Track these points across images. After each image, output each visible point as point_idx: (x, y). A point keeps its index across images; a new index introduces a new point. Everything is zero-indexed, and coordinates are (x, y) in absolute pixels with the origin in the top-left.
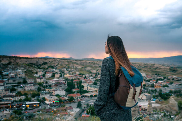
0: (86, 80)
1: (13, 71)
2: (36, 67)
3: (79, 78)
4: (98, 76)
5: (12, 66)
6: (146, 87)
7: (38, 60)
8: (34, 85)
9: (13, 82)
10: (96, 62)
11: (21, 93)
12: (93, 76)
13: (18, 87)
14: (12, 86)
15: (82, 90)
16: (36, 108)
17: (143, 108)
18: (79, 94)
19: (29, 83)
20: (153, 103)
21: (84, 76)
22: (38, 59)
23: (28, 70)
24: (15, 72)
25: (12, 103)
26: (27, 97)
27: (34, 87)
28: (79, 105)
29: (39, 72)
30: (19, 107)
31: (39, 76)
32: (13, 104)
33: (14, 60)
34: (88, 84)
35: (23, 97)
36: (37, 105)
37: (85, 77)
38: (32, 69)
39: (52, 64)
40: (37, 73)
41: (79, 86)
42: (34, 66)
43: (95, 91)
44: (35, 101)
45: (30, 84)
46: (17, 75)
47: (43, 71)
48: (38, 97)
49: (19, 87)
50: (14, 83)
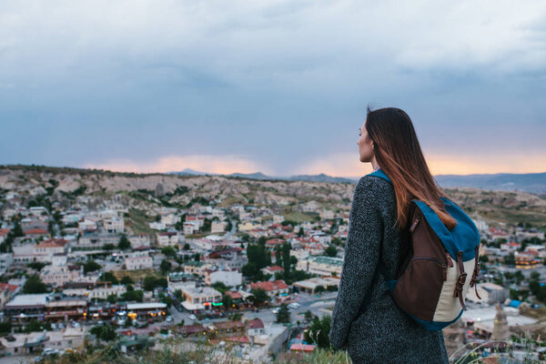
0: (303, 241)
1: (92, 213)
2: (156, 200)
3: (282, 233)
4: (340, 230)
5: (89, 197)
6: (488, 265)
7: (163, 180)
8: (150, 254)
9: (92, 245)
10: (333, 187)
11: (114, 277)
12: (324, 229)
13: (104, 259)
14: (89, 255)
15: (291, 270)
16: (157, 321)
17: (478, 329)
18: (284, 282)
19: (135, 247)
20: (511, 314)
21: (297, 229)
22: (161, 177)
23: (133, 209)
24: (97, 216)
25: (89, 305)
26: (130, 289)
27: (151, 258)
28: (283, 317)
29: (166, 215)
30: (109, 317)
31: (164, 227)
32: (92, 309)
33: (93, 179)
34: (310, 252)
35: (120, 290)
36: (159, 314)
37: (301, 233)
38: (146, 208)
39: (202, 192)
40: (158, 219)
41: (282, 258)
42: (150, 197)
43: (330, 274)
44: (153, 299)
45: (141, 249)
46: (103, 225)
47: (176, 214)
48: (161, 288)
49: (109, 258)
50: (94, 249)
